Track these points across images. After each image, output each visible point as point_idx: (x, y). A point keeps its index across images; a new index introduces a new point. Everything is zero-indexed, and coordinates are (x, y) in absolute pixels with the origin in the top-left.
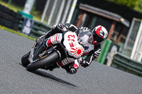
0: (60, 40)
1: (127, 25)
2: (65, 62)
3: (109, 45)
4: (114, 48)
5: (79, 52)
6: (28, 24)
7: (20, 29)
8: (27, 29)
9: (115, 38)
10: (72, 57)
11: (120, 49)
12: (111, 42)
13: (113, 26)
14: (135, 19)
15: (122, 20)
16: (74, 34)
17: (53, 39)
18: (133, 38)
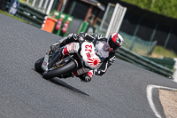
0: (77, 49)
1: (103, 9)
2: (80, 72)
3: (86, 27)
4: (91, 30)
5: (96, 62)
6: (15, 5)
7: (7, 10)
8: (13, 10)
9: (92, 21)
10: (88, 68)
11: (96, 31)
12: (87, 24)
13: (90, 10)
14: (110, 4)
15: (99, 5)
16: (91, 44)
17: (69, 47)
18: (108, 21)
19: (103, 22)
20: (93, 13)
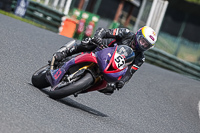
19: (138, 21)
20: (124, 9)
